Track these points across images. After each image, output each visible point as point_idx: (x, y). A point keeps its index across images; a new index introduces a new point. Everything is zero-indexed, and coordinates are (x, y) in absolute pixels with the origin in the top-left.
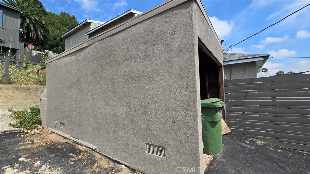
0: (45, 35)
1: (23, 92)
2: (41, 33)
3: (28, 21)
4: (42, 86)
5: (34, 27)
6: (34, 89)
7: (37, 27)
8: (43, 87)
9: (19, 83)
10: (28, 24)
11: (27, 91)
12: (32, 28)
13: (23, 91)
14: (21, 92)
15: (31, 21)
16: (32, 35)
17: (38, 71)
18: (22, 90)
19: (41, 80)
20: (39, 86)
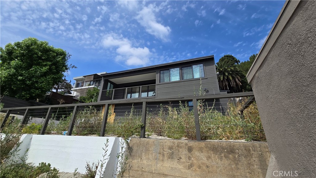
0: (242, 80)
1: (224, 158)
2: (239, 80)
3: (227, 74)
4: (257, 143)
5: (233, 77)
6: (242, 150)
7: (234, 76)
8: (260, 146)
9: (217, 136)
10: (227, 76)
11: (231, 156)
12: (231, 79)
13: (223, 155)
14: (221, 159)
15: (229, 74)
16: (232, 84)
17: (242, 111)
18: (222, 152)
19: (250, 129)
20: (250, 143)
